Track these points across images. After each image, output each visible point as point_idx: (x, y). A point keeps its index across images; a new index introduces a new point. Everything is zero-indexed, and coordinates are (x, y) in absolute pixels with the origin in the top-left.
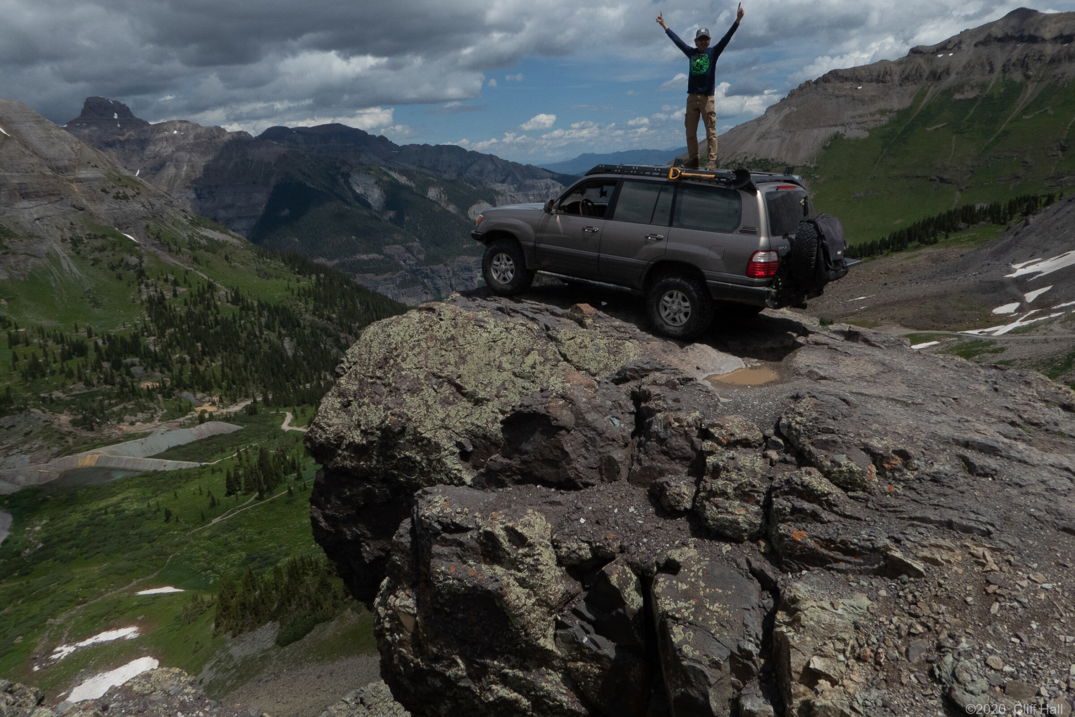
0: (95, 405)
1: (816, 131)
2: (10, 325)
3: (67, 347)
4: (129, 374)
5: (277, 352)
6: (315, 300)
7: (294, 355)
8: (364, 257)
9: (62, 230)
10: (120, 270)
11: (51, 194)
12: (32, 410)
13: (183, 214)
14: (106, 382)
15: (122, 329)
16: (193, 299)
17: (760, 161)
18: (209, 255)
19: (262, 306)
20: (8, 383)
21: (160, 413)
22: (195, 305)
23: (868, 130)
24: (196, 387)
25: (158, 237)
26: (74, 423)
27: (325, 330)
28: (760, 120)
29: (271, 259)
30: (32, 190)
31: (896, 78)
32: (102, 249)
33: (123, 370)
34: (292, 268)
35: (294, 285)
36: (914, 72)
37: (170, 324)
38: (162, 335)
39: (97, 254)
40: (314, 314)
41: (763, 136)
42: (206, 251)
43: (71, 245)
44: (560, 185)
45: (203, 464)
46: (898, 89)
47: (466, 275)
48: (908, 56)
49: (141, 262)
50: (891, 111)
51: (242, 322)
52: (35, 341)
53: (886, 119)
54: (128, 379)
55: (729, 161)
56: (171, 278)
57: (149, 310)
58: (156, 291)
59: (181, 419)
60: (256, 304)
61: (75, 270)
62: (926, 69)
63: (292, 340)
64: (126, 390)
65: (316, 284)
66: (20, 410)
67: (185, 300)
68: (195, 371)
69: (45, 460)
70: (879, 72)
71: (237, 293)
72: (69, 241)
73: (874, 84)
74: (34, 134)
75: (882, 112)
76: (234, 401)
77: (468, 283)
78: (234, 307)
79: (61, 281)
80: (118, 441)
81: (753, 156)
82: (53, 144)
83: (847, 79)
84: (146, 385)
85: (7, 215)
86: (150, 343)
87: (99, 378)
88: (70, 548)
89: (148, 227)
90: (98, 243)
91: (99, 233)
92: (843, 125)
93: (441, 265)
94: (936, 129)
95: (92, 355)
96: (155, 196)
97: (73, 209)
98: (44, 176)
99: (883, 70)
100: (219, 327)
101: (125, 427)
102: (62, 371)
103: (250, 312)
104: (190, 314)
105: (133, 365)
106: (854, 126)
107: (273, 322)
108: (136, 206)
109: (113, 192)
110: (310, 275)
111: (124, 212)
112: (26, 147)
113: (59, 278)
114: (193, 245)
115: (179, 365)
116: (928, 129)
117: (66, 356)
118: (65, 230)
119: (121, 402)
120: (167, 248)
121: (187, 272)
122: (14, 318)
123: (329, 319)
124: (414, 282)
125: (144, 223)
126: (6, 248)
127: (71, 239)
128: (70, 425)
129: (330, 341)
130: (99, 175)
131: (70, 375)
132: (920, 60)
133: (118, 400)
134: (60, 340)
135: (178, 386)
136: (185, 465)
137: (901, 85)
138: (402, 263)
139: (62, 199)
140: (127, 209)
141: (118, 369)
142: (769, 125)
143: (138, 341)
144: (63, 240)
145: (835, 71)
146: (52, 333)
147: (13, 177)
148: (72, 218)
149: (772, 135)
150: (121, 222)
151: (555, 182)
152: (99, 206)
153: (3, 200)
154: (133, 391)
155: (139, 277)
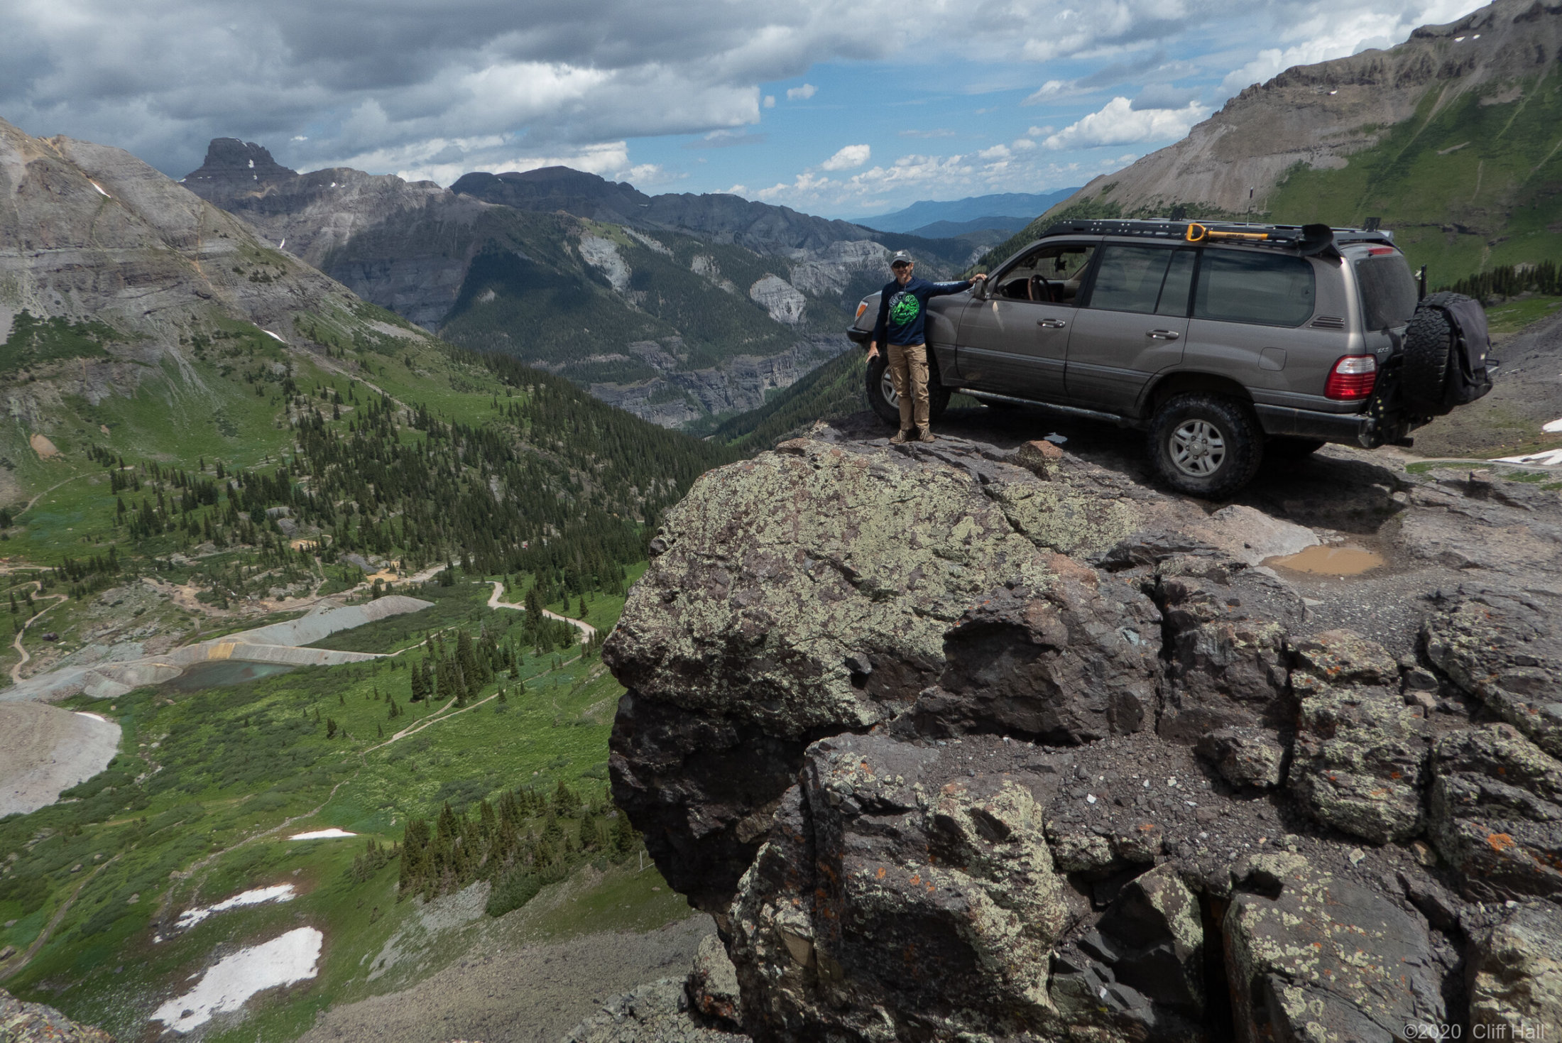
0: (229, 573)
1: (1267, 160)
2: (113, 461)
3: (190, 492)
4: (275, 528)
5: (482, 495)
6: (533, 421)
7: (505, 501)
8: (602, 359)
9: (181, 327)
10: (261, 383)
11: (166, 277)
12: (145, 580)
13: (346, 301)
14: (244, 541)
15: (262, 466)
16: (362, 421)
17: (1181, 206)
18: (383, 359)
19: (458, 431)
20: (113, 542)
21: (318, 584)
22: (365, 430)
23: (1347, 156)
24: (368, 547)
25: (312, 335)
26: (201, 598)
27: (548, 465)
28: (1181, 146)
29: (470, 363)
30: (140, 272)
31: (1390, 76)
32: (236, 353)
33: (266, 523)
34: (501, 376)
35: (503, 400)
36: (1418, 66)
37: (330, 457)
38: (320, 473)
39: (228, 361)
40: (532, 441)
41: (1187, 170)
42: (379, 353)
43: (193, 348)
44: (883, 248)
45: (379, 655)
46: (1394, 92)
47: (748, 383)
48: (1410, 41)
49: (289, 370)
50: (1382, 127)
51: (431, 454)
52: (148, 483)
53: (1375, 138)
54: (273, 536)
55: (1135, 209)
56: (331, 392)
57: (301, 438)
58: (310, 411)
59: (348, 593)
60: (450, 427)
61: (199, 382)
62: (1437, 60)
63: (501, 479)
64: (270, 551)
65: (534, 398)
66: (129, 580)
67: (351, 424)
68: (367, 524)
69: (163, 649)
70: (1364, 68)
71: (423, 413)
72: (191, 342)
73: (1356, 86)
74: (142, 194)
75: (1369, 129)
76: (421, 567)
77: (751, 395)
78: (418, 432)
79: (181, 399)
80: (261, 624)
81: (1172, 200)
82: (168, 206)
83: (1314, 80)
84: (298, 544)
85: (108, 307)
86: (304, 484)
87: (235, 535)
88: (198, 773)
89: (297, 320)
90: (230, 344)
91: (232, 331)
92: (1308, 149)
93: (713, 369)
94: (1452, 153)
95: (224, 503)
96: (306, 276)
97: (195, 297)
98: (157, 252)
99: (1369, 64)
100: (398, 461)
101: (271, 604)
102: (184, 526)
103: (442, 440)
104: (358, 444)
105: (281, 516)
106: (1325, 151)
107: (475, 454)
108: (280, 291)
109: (249, 273)
110: (525, 385)
111: (265, 300)
112: (131, 211)
113: (177, 394)
114: (361, 345)
115: (344, 516)
116: (1440, 152)
117: (190, 504)
118: (185, 327)
119: (265, 569)
120: (325, 351)
121: (352, 384)
122: (118, 452)
123: (554, 448)
124: (673, 394)
125: (293, 315)
126: (107, 353)
127: (194, 339)
128: (196, 601)
129: (555, 480)
130: (231, 248)
131: (195, 530)
132: (1428, 47)
133: (261, 566)
134: (180, 482)
135: (342, 545)
136: (354, 657)
137: (1397, 86)
138: (656, 366)
139: (180, 283)
140: (269, 296)
141: (259, 522)
142: (1195, 153)
143: (287, 482)
144: (183, 342)
145: (1296, 68)
146: (170, 472)
147: (115, 255)
148: (194, 309)
149: (1199, 169)
150: (260, 314)
151: (877, 245)
152: (230, 293)
153: (103, 286)
154: (281, 553)
155: (286, 391)
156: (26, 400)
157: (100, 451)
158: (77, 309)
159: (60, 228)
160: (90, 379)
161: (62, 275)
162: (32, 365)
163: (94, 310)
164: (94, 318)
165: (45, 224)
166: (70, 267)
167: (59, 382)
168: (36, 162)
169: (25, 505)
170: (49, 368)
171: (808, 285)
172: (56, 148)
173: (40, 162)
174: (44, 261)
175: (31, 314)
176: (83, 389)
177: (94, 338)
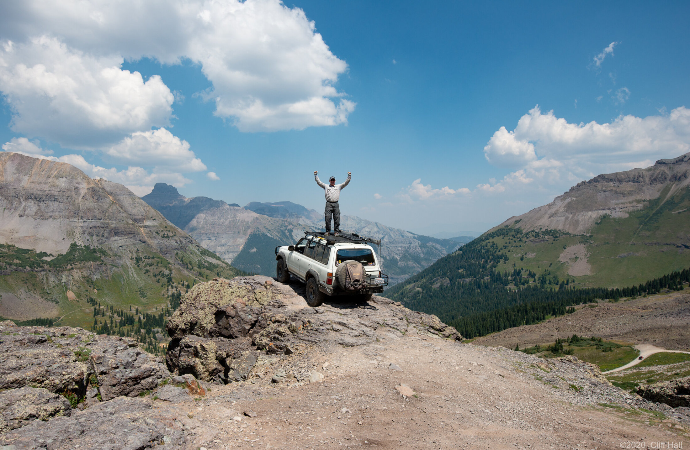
1: (590, 213)
2: (97, 304)
3: (124, 319)
4: (155, 337)
9: (132, 253)
10: (159, 277)
11: (130, 233)
13: (197, 248)
14: (141, 341)
15: (154, 311)
17: (551, 231)
18: (208, 272)
23: (628, 213)
25: (182, 260)
28: (550, 206)
30: (120, 231)
31: (647, 180)
32: (151, 265)
33: (151, 335)
36: (660, 176)
39: (148, 268)
41: (553, 215)
42: (207, 269)
43: (135, 261)
46: (649, 186)
48: (655, 165)
49: (171, 273)
50: (644, 201)
52: (108, 314)
53: (641, 205)
54: (153, 340)
55: (529, 231)
56: (186, 283)
57: (171, 301)
58: (177, 290)
61: (135, 275)
62: (669, 174)
64: (151, 347)
70: (635, 175)
72: (135, 259)
73: (631, 183)
74: (126, 201)
75: (638, 201)
79: (127, 281)
81: (546, 228)
82: (135, 207)
83: (611, 180)
85: (106, 243)
87: (138, 338)
89: (177, 254)
90: (149, 261)
91: (151, 256)
92: (609, 209)
94: (679, 213)
95: (136, 325)
96: (183, 237)
97: (140, 242)
98: (128, 224)
99: (637, 174)
106: (617, 209)
108: (172, 242)
109: (162, 234)
111: (166, 245)
112: (122, 208)
113: (126, 279)
114: (200, 265)
116: (673, 213)
117: (122, 324)
118: (134, 253)
120: (186, 267)
122: (98, 300)
125: (176, 252)
126: (102, 261)
127: (136, 258)
130: (156, 224)
132: (663, 168)
134: (121, 314)
137: (651, 184)
139: (135, 236)
140: (168, 244)
141: (149, 334)
142: (556, 209)
143: (162, 319)
144: (132, 259)
145: (602, 175)
146: (118, 310)
147: (113, 223)
148: (138, 246)
149: (558, 215)
150: (163, 250)
151: (415, 240)
152: (153, 241)
153: (105, 235)
154: (155, 348)
155: (168, 282)
156: (68, 276)
157: (92, 299)
158: (94, 243)
159: (94, 212)
160: (94, 270)
161: (92, 230)
162: (73, 263)
163: (101, 244)
164: (100, 247)
165: (89, 210)
166: (95, 227)
167: (82, 270)
168: (90, 188)
169: (59, 318)
170: (79, 265)
171: (385, 255)
172: (99, 183)
173: (92, 188)
174: (86, 224)
175: (77, 244)
176: (90, 274)
177: (98, 254)
